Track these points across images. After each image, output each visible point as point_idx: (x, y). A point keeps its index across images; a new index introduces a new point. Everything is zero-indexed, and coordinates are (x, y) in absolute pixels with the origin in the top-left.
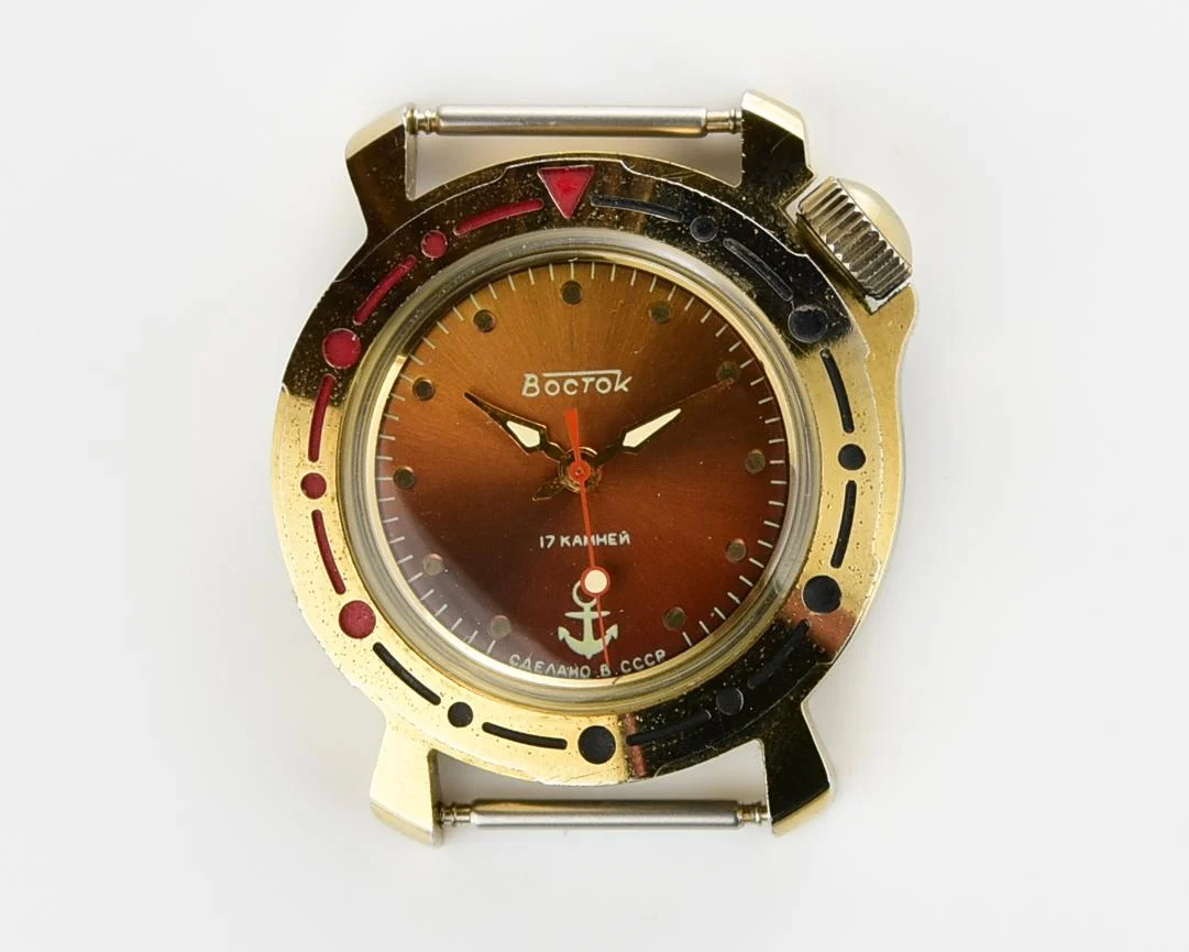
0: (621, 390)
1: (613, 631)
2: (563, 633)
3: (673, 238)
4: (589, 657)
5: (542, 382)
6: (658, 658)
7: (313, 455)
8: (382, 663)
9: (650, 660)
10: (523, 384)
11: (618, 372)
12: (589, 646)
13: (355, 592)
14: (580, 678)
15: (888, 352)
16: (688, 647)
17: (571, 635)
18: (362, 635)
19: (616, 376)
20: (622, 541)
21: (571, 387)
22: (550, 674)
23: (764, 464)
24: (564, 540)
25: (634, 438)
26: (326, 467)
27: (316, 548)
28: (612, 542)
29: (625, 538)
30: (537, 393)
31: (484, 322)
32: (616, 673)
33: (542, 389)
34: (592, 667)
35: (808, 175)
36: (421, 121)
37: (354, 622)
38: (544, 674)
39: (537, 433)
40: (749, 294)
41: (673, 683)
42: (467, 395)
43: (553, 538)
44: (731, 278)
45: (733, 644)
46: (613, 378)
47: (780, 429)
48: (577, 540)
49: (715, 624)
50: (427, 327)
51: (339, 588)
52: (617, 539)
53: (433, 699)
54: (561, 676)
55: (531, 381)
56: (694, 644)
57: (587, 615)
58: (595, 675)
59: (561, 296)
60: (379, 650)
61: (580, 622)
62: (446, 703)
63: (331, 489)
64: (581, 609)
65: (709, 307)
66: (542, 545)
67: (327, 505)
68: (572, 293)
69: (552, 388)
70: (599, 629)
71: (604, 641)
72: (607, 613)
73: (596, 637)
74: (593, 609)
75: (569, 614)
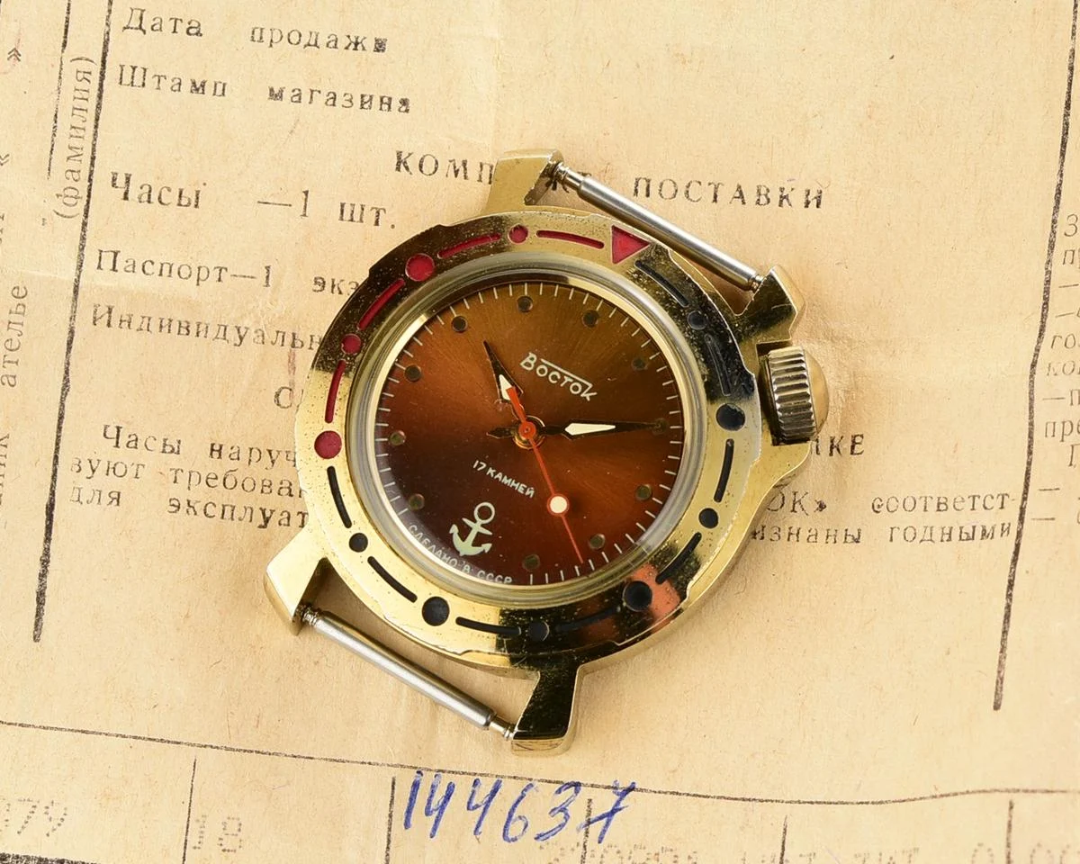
0: (585, 398)
1: (487, 547)
2: (454, 529)
3: (675, 314)
4: (462, 554)
5: (538, 364)
6: (506, 580)
8: (328, 482)
9: (500, 579)
10: (525, 357)
11: (590, 385)
12: (466, 547)
13: (337, 426)
14: (448, 563)
17: (459, 534)
18: (325, 457)
19: (587, 386)
20: (528, 493)
21: (554, 377)
22: (431, 550)
24: (491, 471)
25: (575, 429)
28: (521, 490)
29: (530, 493)
30: (530, 369)
31: (524, 304)
32: (473, 573)
33: (535, 368)
34: (461, 561)
37: (325, 445)
38: (427, 546)
40: (703, 377)
42: (485, 343)
43: (485, 465)
44: (697, 359)
46: (584, 387)
48: (499, 476)
49: (555, 580)
50: (485, 286)
51: (329, 418)
52: (525, 490)
53: (347, 522)
55: (531, 358)
56: (534, 584)
57: (477, 527)
58: (459, 567)
59: (583, 316)
60: (331, 472)
61: (470, 529)
62: (354, 530)
64: (475, 521)
66: (475, 466)
68: (591, 319)
69: (542, 371)
70: (479, 540)
71: (476, 551)
72: (490, 533)
73: (474, 545)
74: (483, 526)
75: (465, 520)
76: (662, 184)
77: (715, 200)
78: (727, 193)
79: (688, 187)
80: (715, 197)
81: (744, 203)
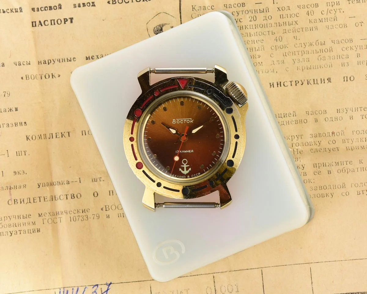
0: (192, 122)
2: (180, 169)
3: (203, 93)
4: (185, 174)
6: (199, 174)
7: (132, 133)
8: (144, 174)
9: (197, 175)
10: (172, 121)
11: (191, 119)
12: (185, 172)
13: (139, 160)
14: (183, 178)
15: (243, 115)
16: (205, 172)
17: (182, 170)
18: (140, 169)
20: (192, 152)
21: (182, 122)
22: (178, 177)
23: (219, 137)
24: (181, 151)
25: (194, 131)
26: (134, 136)
27: (132, 151)
28: (190, 152)
29: (192, 151)
31: (165, 109)
32: (190, 177)
33: (176, 122)
34: (186, 176)
35: (227, 81)
36: (152, 71)
37: (139, 166)
38: (176, 177)
39: (175, 131)
41: (202, 179)
42: (161, 123)
43: (178, 151)
45: (214, 172)
46: (190, 120)
47: (222, 130)
48: (183, 151)
49: (210, 168)
50: (154, 110)
51: (136, 159)
52: (191, 151)
53: (154, 181)
54: (180, 178)
55: (174, 120)
56: (206, 171)
57: (185, 166)
58: (187, 178)
59: (180, 104)
60: (144, 171)
61: (184, 167)
62: (156, 182)
63: (135, 140)
65: (209, 106)
66: (176, 152)
67: (134, 143)
68: (182, 103)
69: (178, 122)
70: (187, 169)
72: (189, 166)
74: (186, 165)
75: (181, 166)
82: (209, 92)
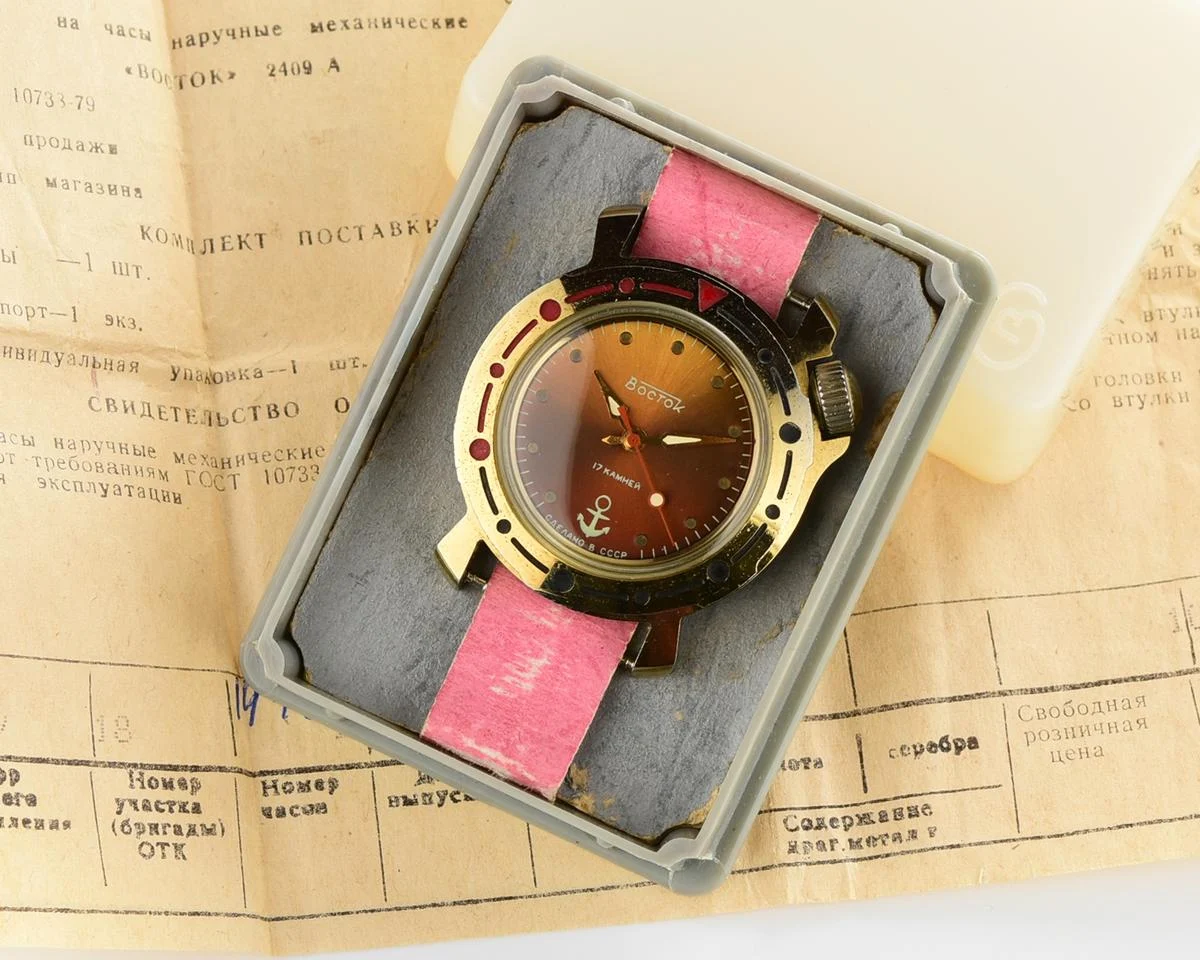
0: (676, 411)
1: (606, 530)
2: (581, 517)
4: (587, 536)
5: (638, 385)
6: (622, 556)
7: (506, 355)
8: (480, 478)
9: (617, 554)
10: (628, 380)
11: (680, 401)
12: (590, 531)
13: (487, 435)
14: (577, 544)
16: (639, 558)
17: (584, 521)
18: (478, 459)
19: (677, 402)
20: (636, 487)
21: (651, 396)
22: (563, 534)
23: (729, 486)
24: (606, 471)
26: (509, 365)
27: (480, 403)
28: (630, 485)
29: (638, 486)
30: (632, 389)
31: (625, 339)
32: (596, 551)
33: (637, 388)
34: (586, 542)
37: (478, 449)
38: (559, 532)
41: (624, 573)
42: (596, 372)
43: (601, 466)
45: (664, 570)
46: (675, 402)
47: (746, 473)
48: (613, 474)
49: (660, 554)
50: (596, 326)
51: (480, 428)
52: (634, 484)
53: (495, 511)
54: (568, 539)
55: (633, 381)
56: (644, 558)
57: (598, 514)
58: (585, 547)
59: (671, 346)
60: (482, 471)
61: (593, 516)
62: (500, 517)
63: (505, 377)
64: (596, 510)
66: (595, 468)
67: (498, 384)
68: (678, 348)
69: (642, 391)
70: (600, 525)
71: (598, 533)
72: (607, 519)
73: (596, 528)
74: (602, 513)
75: (589, 509)
76: (319, 234)
77: (361, 238)
78: (368, 232)
79: (339, 232)
80: (361, 235)
81: (382, 236)
82: (765, 357)
